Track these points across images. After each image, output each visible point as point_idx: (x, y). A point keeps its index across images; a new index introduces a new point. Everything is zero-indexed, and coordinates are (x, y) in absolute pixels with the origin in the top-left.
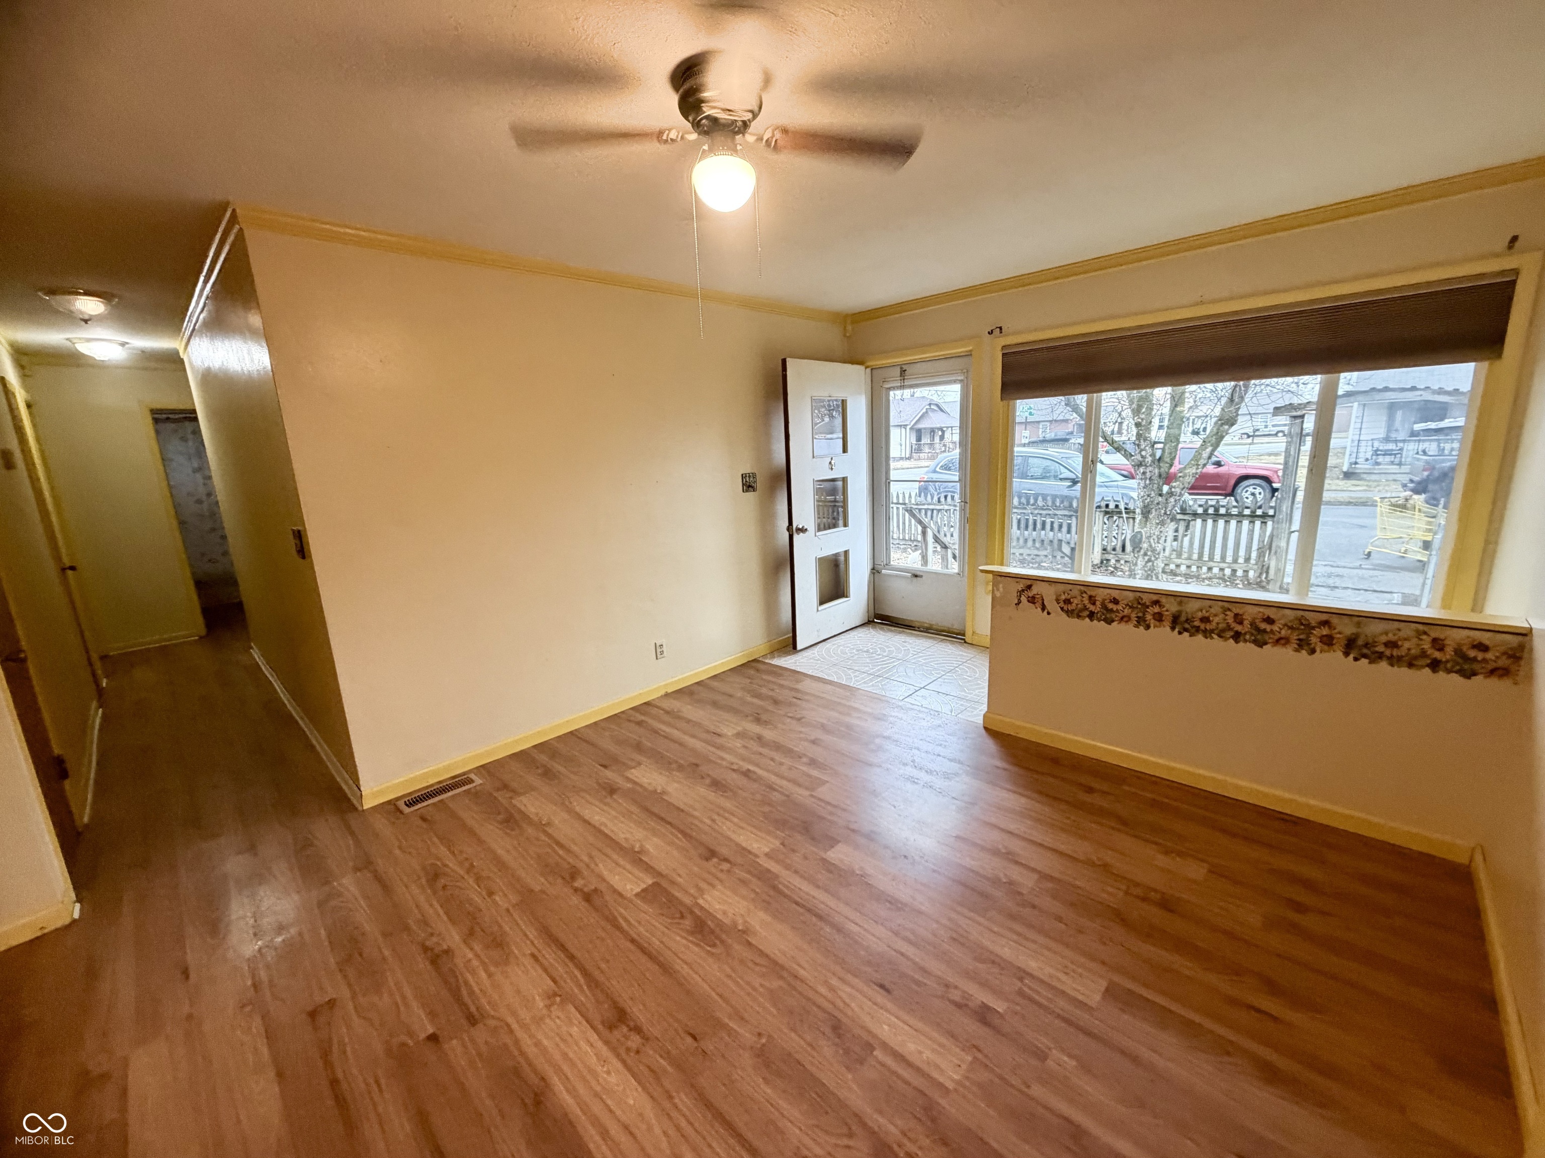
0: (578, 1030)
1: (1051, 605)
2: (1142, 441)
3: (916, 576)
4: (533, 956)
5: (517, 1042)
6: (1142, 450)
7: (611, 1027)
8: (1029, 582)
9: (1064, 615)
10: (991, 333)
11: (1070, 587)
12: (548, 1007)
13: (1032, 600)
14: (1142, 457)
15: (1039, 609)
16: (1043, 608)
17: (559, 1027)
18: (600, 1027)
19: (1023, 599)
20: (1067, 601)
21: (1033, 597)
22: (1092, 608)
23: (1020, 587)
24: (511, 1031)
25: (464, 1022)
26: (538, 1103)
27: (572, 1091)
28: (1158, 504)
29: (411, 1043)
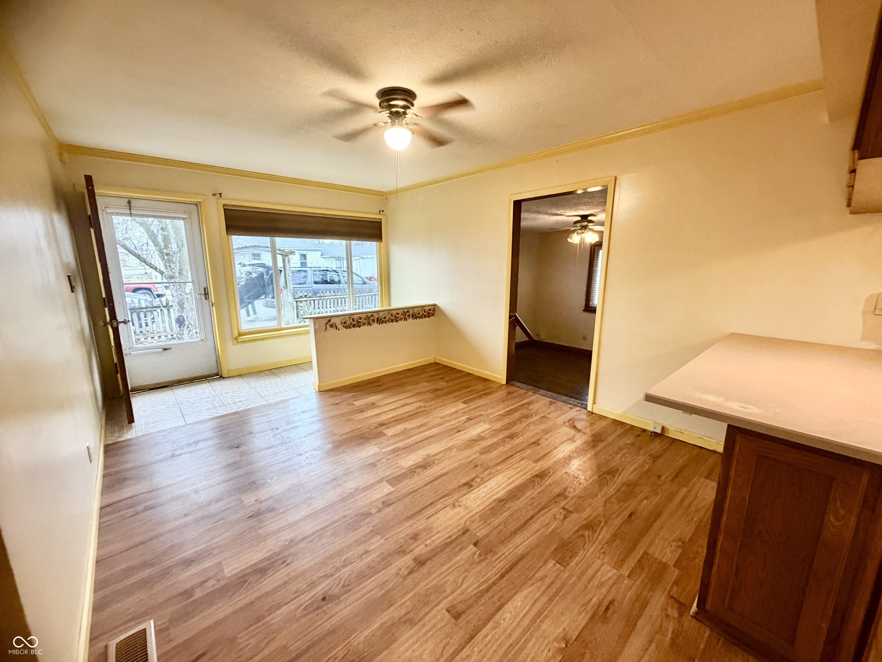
0: (472, 495)
1: (340, 326)
2: (172, 264)
3: (166, 349)
4: (427, 519)
5: (477, 513)
6: (172, 269)
7: (471, 486)
8: (329, 319)
9: (344, 329)
10: (214, 195)
11: (344, 317)
12: (460, 506)
13: (331, 326)
14: (173, 273)
15: (335, 329)
16: (336, 328)
17: (471, 501)
18: (470, 490)
19: (328, 326)
20: (345, 323)
21: (332, 325)
22: (354, 323)
23: (326, 321)
24: (473, 515)
25: (467, 535)
26: (503, 500)
27: (498, 493)
28: (187, 299)
29: (478, 553)
